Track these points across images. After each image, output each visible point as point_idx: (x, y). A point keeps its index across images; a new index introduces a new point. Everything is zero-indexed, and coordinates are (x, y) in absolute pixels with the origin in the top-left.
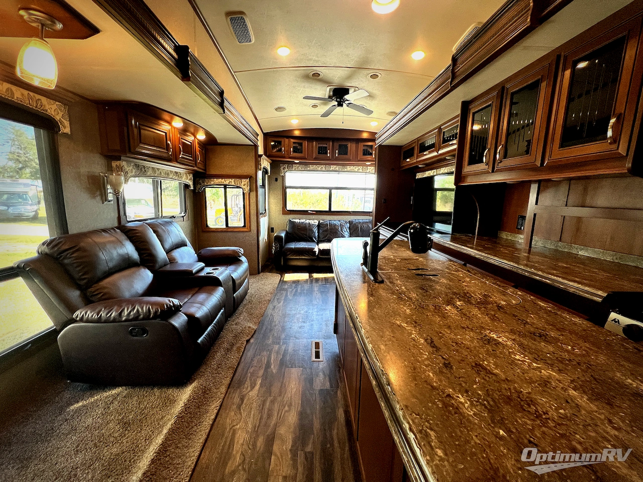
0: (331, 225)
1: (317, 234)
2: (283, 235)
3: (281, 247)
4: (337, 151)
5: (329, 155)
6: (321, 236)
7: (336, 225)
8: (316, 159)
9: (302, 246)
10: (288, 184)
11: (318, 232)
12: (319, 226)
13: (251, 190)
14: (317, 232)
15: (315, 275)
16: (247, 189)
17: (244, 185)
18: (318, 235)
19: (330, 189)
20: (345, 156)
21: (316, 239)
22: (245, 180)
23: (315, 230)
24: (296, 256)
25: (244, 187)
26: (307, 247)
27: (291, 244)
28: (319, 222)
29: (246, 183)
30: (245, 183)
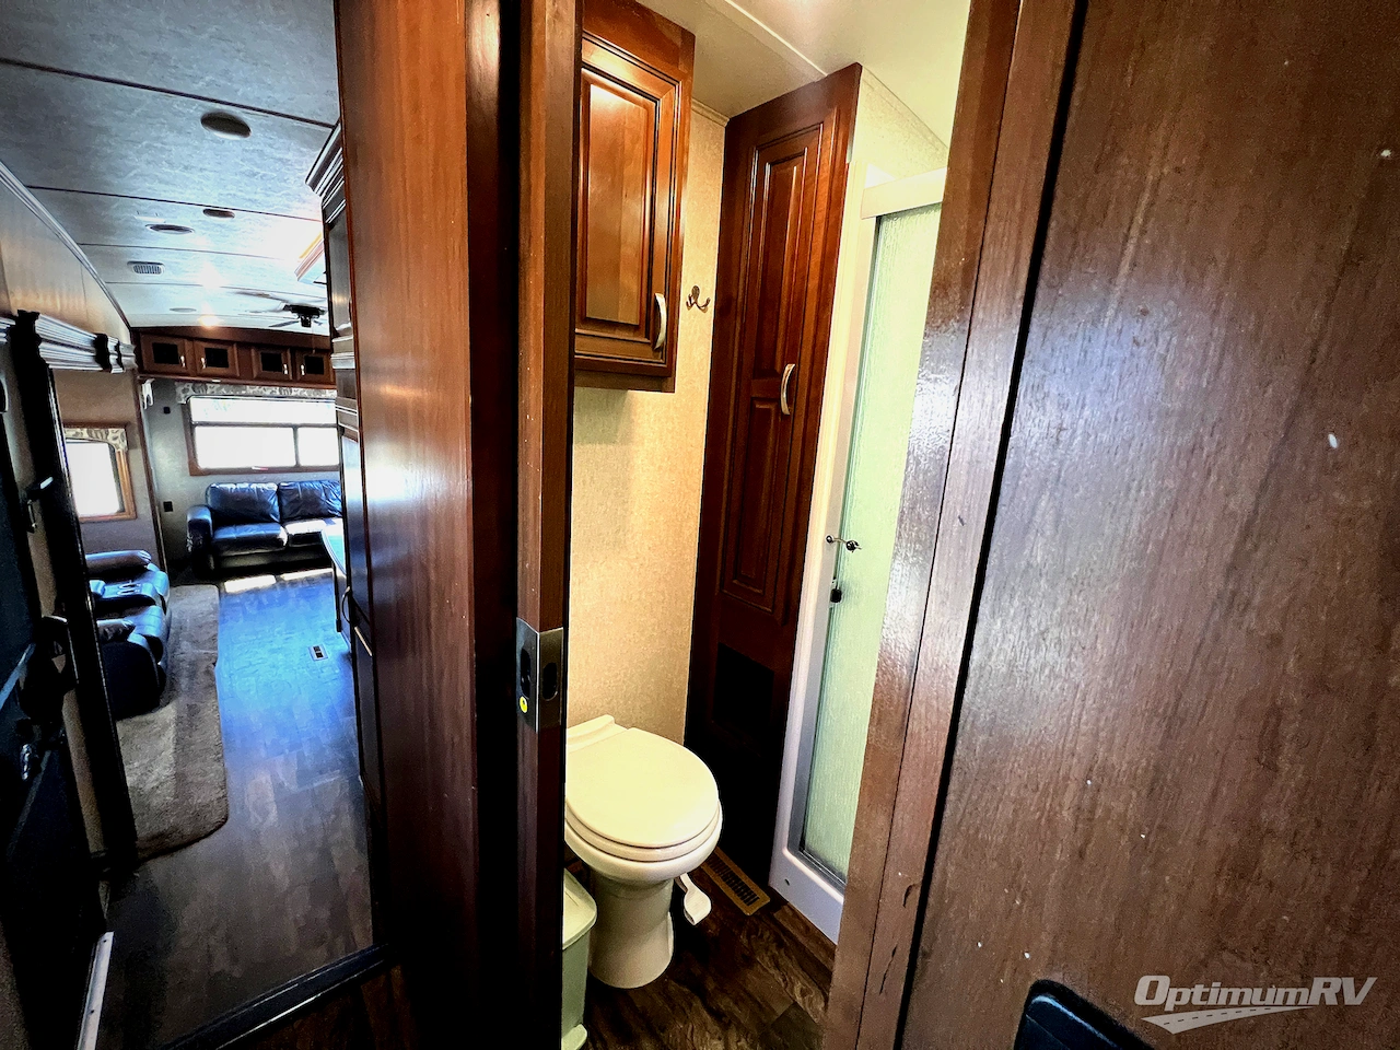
0: (304, 490)
1: (277, 509)
2: (207, 517)
3: (208, 538)
4: (302, 367)
5: (286, 372)
6: (287, 511)
7: (314, 489)
8: (258, 378)
9: (252, 533)
10: (195, 418)
11: (280, 504)
12: (279, 493)
13: (130, 446)
14: (276, 503)
15: (287, 577)
16: (122, 446)
17: (115, 439)
18: (280, 510)
19: (295, 427)
20: (319, 377)
21: (276, 516)
22: (115, 430)
23: (274, 502)
24: (242, 550)
25: (113, 442)
26: (263, 532)
27: (226, 530)
28: (279, 485)
29: (119, 434)
30: (116, 436)
